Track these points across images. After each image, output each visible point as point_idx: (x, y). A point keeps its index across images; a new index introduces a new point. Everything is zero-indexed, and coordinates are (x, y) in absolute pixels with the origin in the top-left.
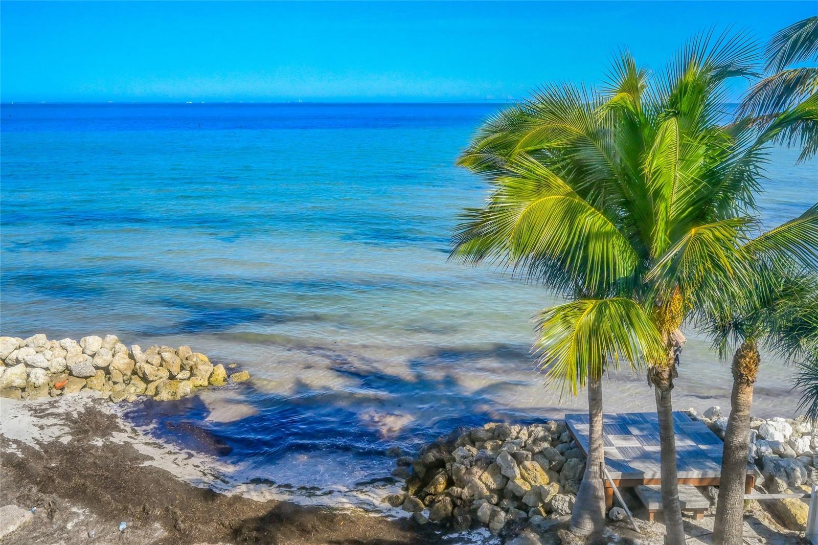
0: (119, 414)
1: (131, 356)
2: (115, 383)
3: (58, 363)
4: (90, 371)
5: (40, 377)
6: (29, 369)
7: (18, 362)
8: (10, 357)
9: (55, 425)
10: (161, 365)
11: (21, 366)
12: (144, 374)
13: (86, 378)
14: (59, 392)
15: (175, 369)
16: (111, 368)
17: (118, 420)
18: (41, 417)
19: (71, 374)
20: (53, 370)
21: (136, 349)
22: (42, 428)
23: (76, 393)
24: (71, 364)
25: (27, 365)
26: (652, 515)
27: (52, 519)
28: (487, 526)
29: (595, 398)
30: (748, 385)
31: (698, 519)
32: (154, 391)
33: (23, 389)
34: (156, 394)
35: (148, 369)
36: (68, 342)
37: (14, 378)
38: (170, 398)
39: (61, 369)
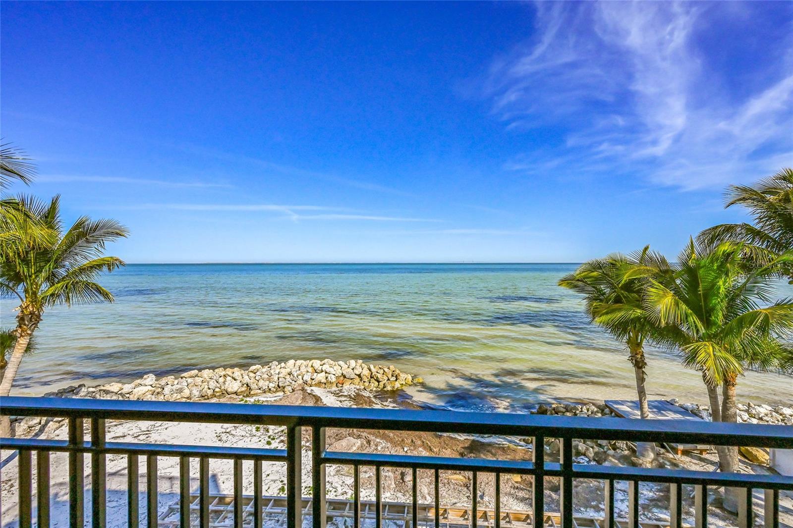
0: (371, 396)
1: (370, 370)
2: (364, 382)
3: (339, 373)
4: (353, 376)
5: (333, 379)
6: (327, 375)
7: (322, 371)
8: (319, 369)
9: (346, 400)
10: (383, 374)
11: (324, 373)
12: (377, 378)
13: (352, 379)
14: (341, 385)
15: (390, 376)
16: (362, 375)
17: (372, 399)
18: (338, 397)
19: (345, 377)
20: (337, 375)
21: (372, 367)
22: (341, 401)
23: (349, 386)
24: (345, 373)
25: (326, 373)
26: (679, 452)
27: (370, 445)
32: (383, 386)
33: (325, 384)
34: (384, 387)
35: (379, 376)
36: (341, 363)
37: (321, 378)
38: (391, 389)
39: (340, 375)
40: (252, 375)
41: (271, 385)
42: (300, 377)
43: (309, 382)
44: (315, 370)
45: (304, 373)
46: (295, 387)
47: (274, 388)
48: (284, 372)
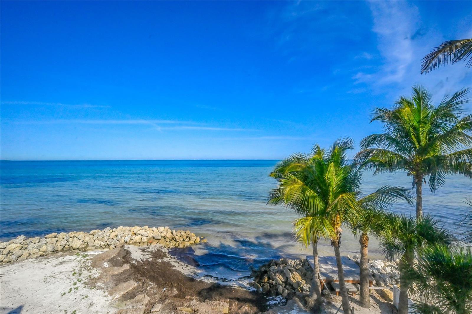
0: (167, 252)
1: (172, 233)
2: (167, 242)
3: (150, 236)
4: (160, 238)
6: (142, 237)
7: (139, 234)
8: (137, 233)
9: (148, 255)
10: (181, 237)
11: (140, 235)
12: (175, 239)
13: (158, 240)
14: (150, 244)
15: (185, 238)
16: (166, 237)
17: (166, 254)
18: (144, 252)
19: (154, 238)
20: (149, 237)
21: (174, 231)
22: (143, 255)
23: (155, 245)
24: (154, 235)
25: (142, 235)
26: (337, 293)
27: (143, 286)
28: (281, 295)
29: (315, 251)
30: (366, 247)
31: (354, 296)
32: (178, 245)
33: (140, 243)
34: (178, 246)
35: (177, 238)
36: (154, 229)
37: (137, 239)
38: (182, 247)
39: (151, 237)
40: (91, 236)
41: (103, 244)
42: (123, 238)
43: (128, 242)
44: (135, 234)
45: (126, 235)
46: (118, 245)
47: (104, 245)
48: (113, 235)
